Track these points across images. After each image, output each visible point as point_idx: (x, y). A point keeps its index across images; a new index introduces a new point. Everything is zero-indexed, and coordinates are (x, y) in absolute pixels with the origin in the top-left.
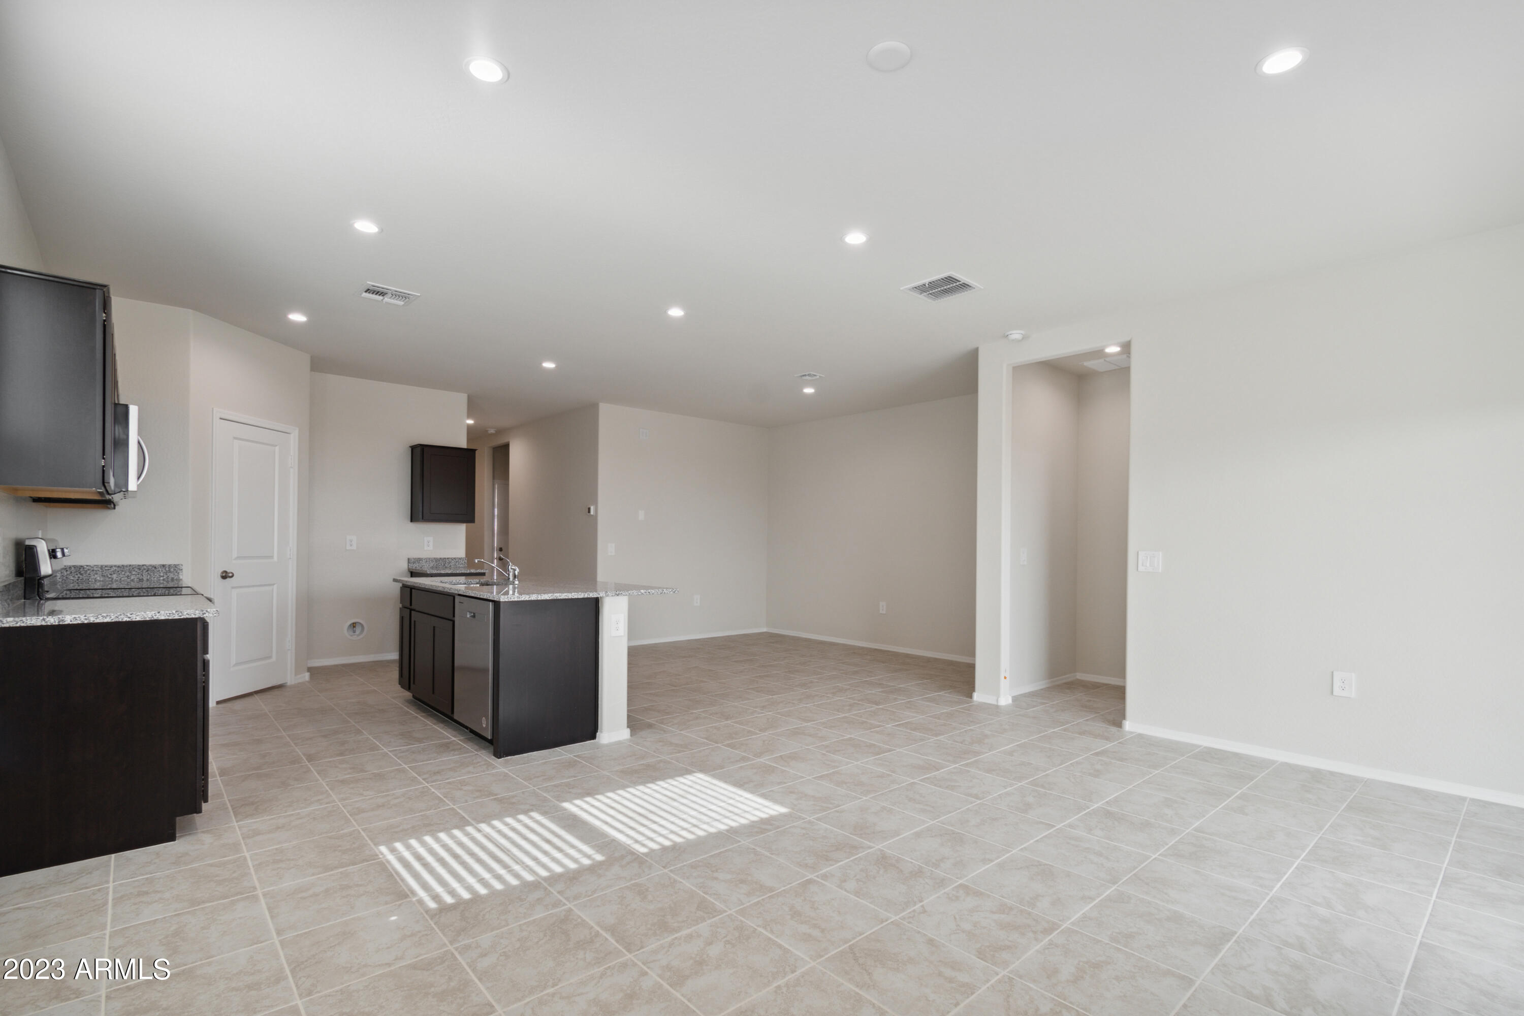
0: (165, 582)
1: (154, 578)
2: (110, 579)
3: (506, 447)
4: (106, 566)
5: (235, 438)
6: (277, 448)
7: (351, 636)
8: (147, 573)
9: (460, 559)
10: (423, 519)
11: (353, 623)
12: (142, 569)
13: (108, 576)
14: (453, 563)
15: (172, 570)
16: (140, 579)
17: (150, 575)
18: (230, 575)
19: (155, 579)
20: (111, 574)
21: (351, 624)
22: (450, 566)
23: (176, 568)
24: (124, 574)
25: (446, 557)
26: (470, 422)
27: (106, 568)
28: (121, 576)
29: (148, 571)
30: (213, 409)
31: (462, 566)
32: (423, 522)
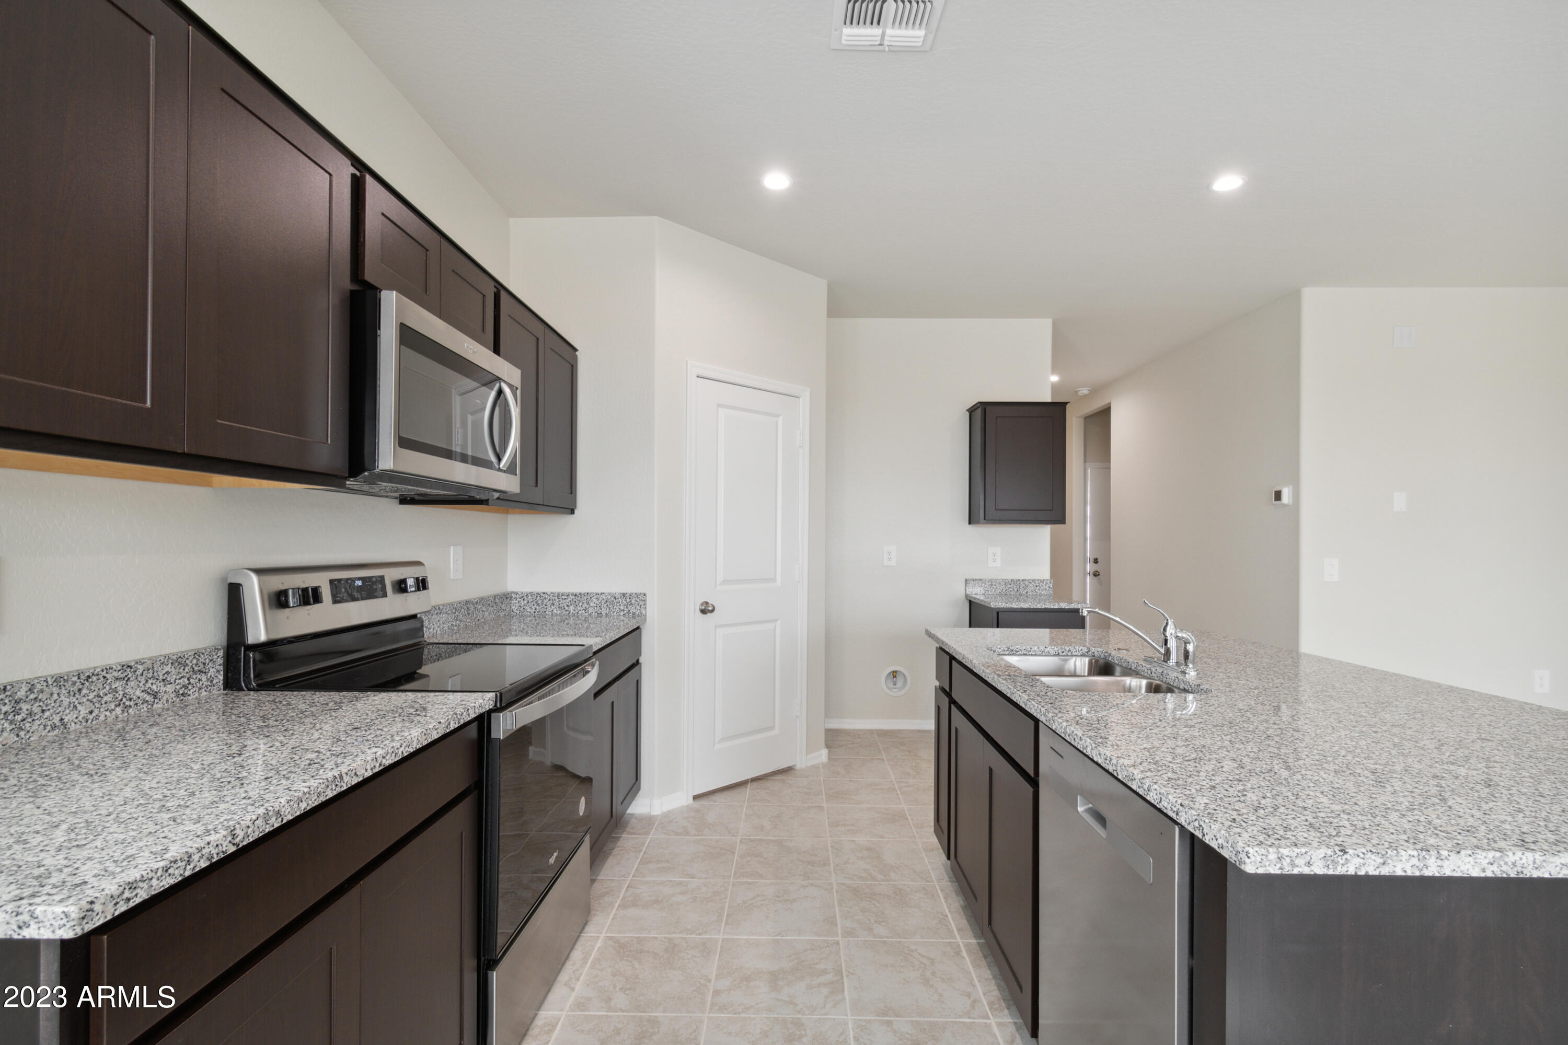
0: (625, 619)
1: (614, 612)
2: (567, 612)
3: (1105, 412)
4: (563, 595)
5: (719, 405)
6: (780, 419)
7: (890, 689)
8: (606, 605)
9: (1042, 581)
10: (985, 519)
11: (894, 672)
12: (601, 599)
13: (564, 608)
14: (1031, 588)
15: (633, 601)
16: (598, 613)
17: (609, 608)
18: (710, 608)
19: (615, 614)
20: (568, 606)
21: (890, 673)
22: (1027, 593)
23: (641, 598)
24: (582, 606)
25: (1021, 578)
26: (1055, 378)
27: (563, 597)
28: (579, 609)
29: (607, 601)
30: (687, 361)
31: (1044, 592)
32: (987, 523)
